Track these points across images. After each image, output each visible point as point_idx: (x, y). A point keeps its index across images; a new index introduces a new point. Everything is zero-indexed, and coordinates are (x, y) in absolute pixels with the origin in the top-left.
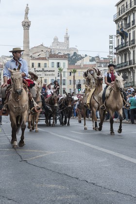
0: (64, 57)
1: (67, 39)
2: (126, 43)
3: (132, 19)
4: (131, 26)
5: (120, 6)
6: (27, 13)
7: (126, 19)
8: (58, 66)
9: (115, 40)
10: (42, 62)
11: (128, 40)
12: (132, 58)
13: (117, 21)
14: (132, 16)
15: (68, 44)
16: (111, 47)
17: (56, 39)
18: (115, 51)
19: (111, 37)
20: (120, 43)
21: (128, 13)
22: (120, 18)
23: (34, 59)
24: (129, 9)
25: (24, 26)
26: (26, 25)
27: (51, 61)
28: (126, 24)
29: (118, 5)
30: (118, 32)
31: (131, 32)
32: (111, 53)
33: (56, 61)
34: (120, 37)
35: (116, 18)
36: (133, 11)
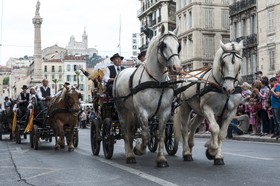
0: (82, 58)
1: (85, 38)
3: (158, 16)
4: (157, 24)
5: (145, 1)
6: (38, 9)
7: (151, 15)
8: (75, 69)
9: (139, 38)
10: (57, 65)
13: (141, 18)
14: (158, 12)
15: (86, 44)
16: (134, 47)
17: (72, 39)
19: (135, 36)
20: (145, 43)
21: (154, 9)
22: (145, 14)
23: (46, 60)
24: (155, 3)
25: (35, 23)
26: (38, 22)
27: (66, 63)
28: (151, 21)
30: (142, 30)
32: (134, 53)
33: (72, 64)
34: (145, 36)
35: (140, 14)
36: (159, 6)
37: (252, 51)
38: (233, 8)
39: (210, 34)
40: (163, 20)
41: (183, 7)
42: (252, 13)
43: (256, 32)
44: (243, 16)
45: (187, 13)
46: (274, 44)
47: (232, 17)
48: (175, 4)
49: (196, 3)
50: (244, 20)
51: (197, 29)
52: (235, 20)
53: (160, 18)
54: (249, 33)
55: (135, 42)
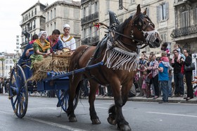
3: (33, 25)
4: (33, 29)
5: (24, 15)
7: (29, 25)
9: (20, 39)
11: (30, 39)
13: (22, 26)
14: (33, 22)
16: (18, 44)
18: (20, 46)
19: (18, 37)
20: (24, 41)
21: (31, 20)
22: (25, 24)
24: (31, 17)
28: (29, 28)
29: (22, 15)
30: (23, 33)
32: (17, 47)
34: (24, 37)
35: (21, 23)
36: (34, 18)
38: (83, 20)
40: (36, 27)
41: (50, 19)
44: (90, 25)
45: (53, 23)
47: (82, 25)
48: (45, 18)
49: (59, 17)
50: (91, 27)
52: (84, 27)
53: (35, 26)
54: (93, 35)
55: (18, 40)
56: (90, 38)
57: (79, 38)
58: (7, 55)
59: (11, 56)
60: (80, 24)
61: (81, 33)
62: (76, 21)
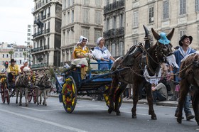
2: (42, 31)
3: (47, 12)
4: (47, 18)
5: (37, 2)
7: (42, 12)
9: (32, 29)
11: (44, 29)
12: (46, 44)
13: (34, 14)
14: (48, 10)
16: (29, 35)
18: (32, 38)
19: (29, 26)
20: (37, 32)
21: (44, 8)
22: (38, 11)
24: (45, 4)
28: (42, 16)
29: (35, 1)
30: (35, 22)
31: (47, 22)
32: (29, 39)
34: (37, 27)
35: (34, 11)
36: (49, 5)
37: (120, 40)
38: (106, 9)
39: (87, 27)
40: (51, 15)
41: (67, 7)
42: (121, 12)
43: (123, 26)
44: (114, 14)
45: (71, 11)
46: (138, 35)
47: (105, 15)
48: (61, 5)
49: (78, 5)
50: (115, 17)
51: (78, 23)
52: (107, 17)
53: (49, 14)
54: (118, 26)
55: (29, 31)
56: (113, 30)
57: (101, 30)
58: (17, 48)
59: (22, 48)
60: (102, 13)
61: (103, 23)
62: (98, 9)
